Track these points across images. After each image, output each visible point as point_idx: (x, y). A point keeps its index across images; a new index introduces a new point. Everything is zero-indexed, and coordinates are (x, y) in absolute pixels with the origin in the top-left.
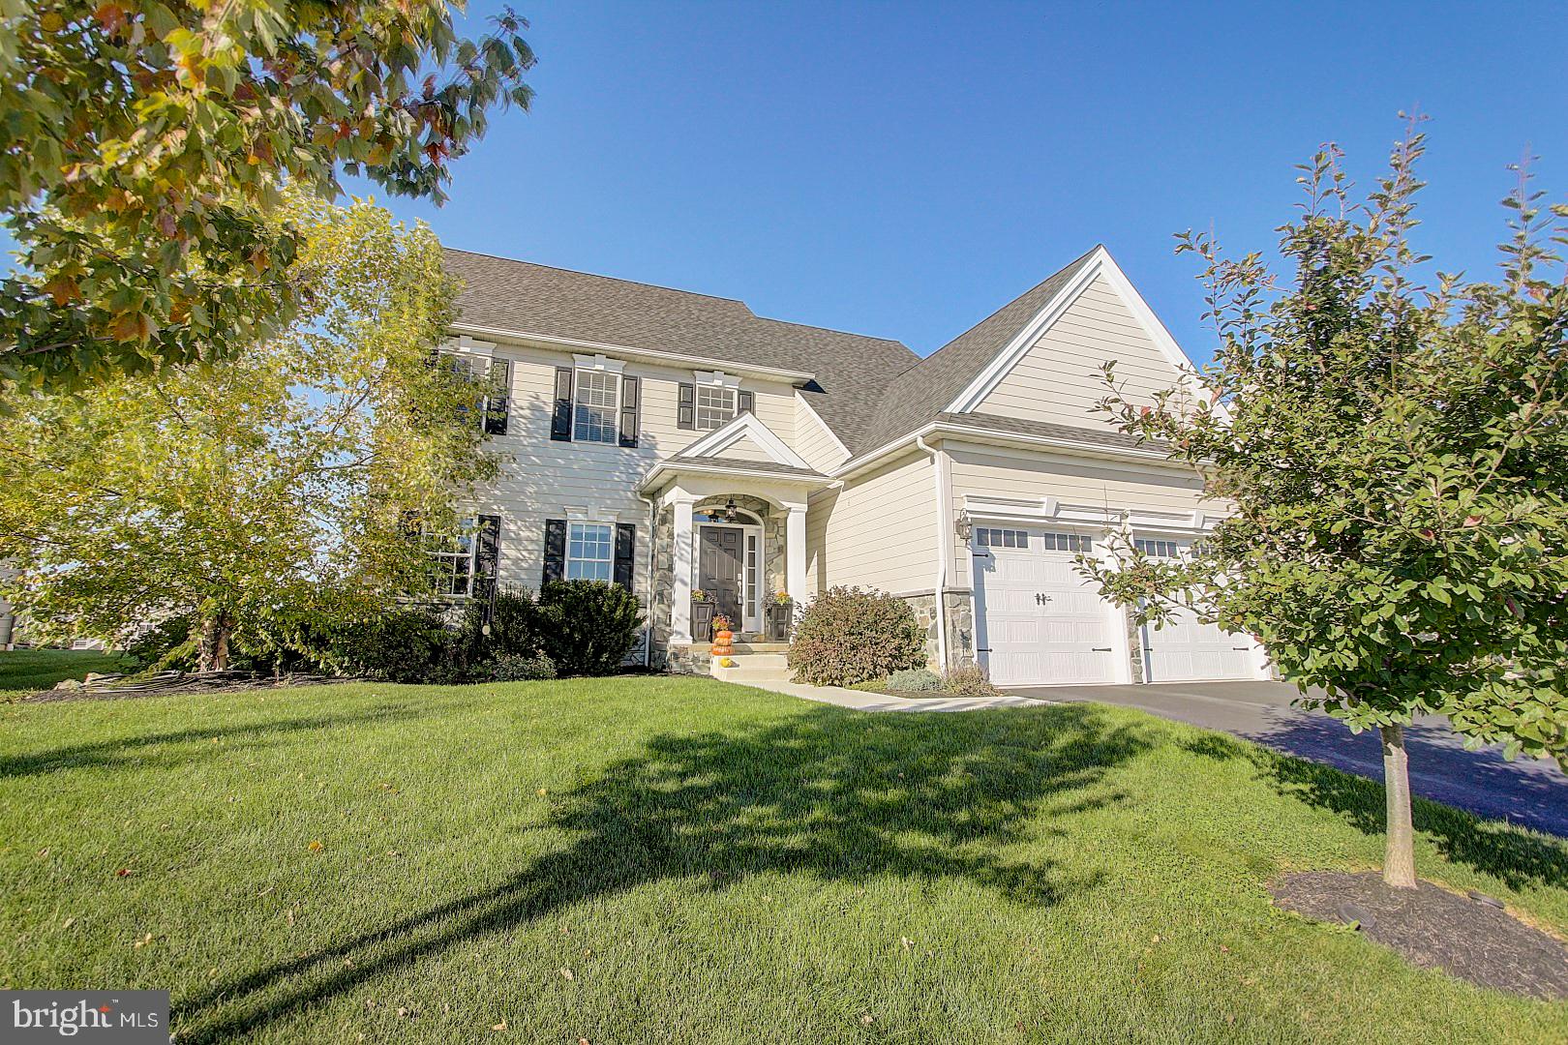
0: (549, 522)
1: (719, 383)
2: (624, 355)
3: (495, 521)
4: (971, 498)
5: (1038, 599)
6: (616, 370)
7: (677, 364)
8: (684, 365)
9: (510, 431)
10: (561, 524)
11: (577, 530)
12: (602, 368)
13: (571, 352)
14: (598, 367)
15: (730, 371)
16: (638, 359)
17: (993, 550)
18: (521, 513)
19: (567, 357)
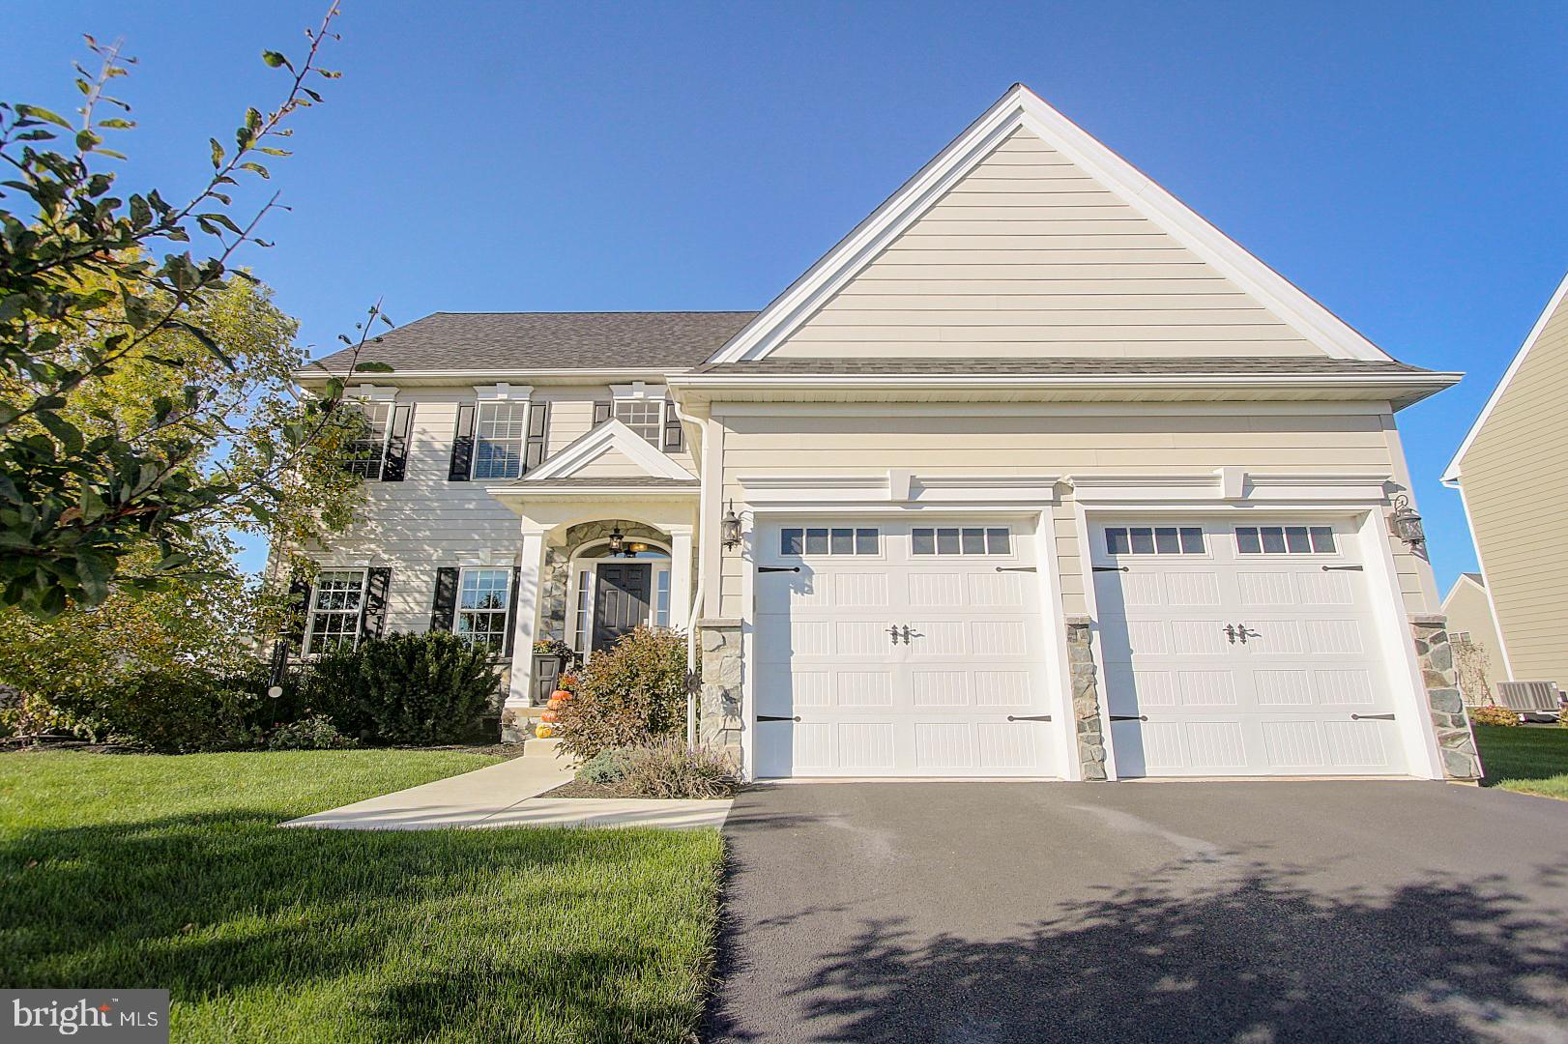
0: (440, 571)
1: (640, 395)
2: (528, 379)
3: (385, 573)
4: (749, 483)
5: (895, 634)
6: (522, 397)
7: (590, 381)
8: (597, 381)
9: (408, 475)
10: (453, 573)
11: (471, 578)
12: (505, 397)
13: (471, 385)
14: (500, 396)
15: (650, 379)
16: (545, 381)
17: (807, 559)
18: (412, 561)
19: (467, 391)
